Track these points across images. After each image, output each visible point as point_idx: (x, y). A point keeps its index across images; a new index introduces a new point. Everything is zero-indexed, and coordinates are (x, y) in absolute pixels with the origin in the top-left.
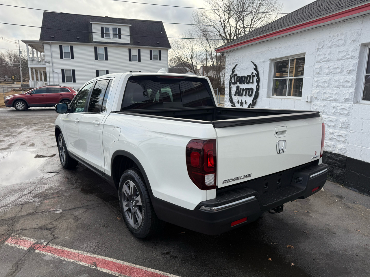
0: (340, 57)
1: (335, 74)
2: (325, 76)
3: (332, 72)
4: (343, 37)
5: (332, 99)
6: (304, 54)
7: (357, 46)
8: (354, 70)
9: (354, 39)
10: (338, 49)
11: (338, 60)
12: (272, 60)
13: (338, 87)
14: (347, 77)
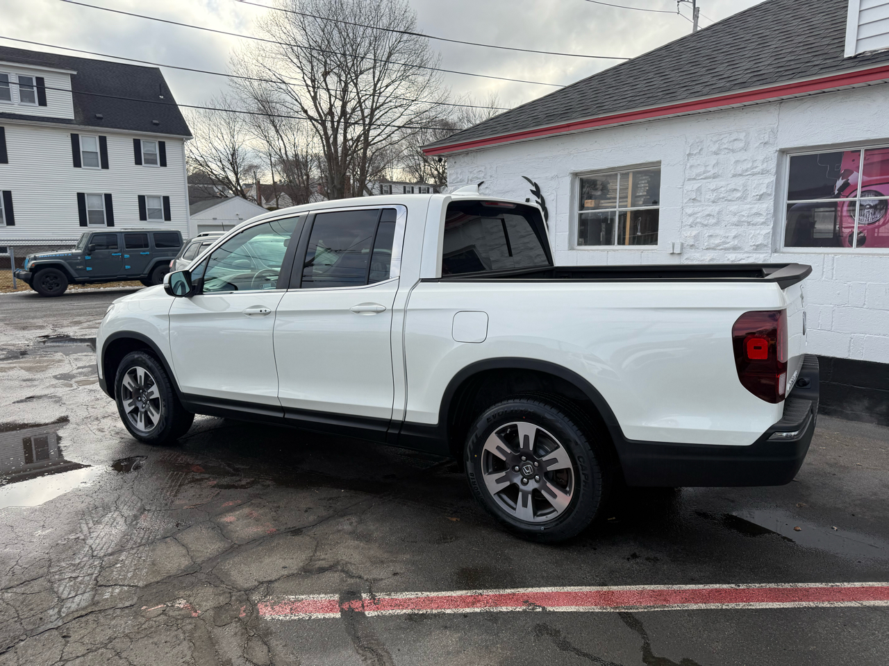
0: (739, 169)
1: (730, 201)
2: (709, 206)
3: (723, 198)
4: (742, 136)
5: (726, 246)
6: (659, 163)
7: (772, 152)
8: (770, 195)
9: (766, 140)
10: (733, 158)
11: (734, 176)
12: (575, 175)
13: (738, 224)
14: (757, 206)
